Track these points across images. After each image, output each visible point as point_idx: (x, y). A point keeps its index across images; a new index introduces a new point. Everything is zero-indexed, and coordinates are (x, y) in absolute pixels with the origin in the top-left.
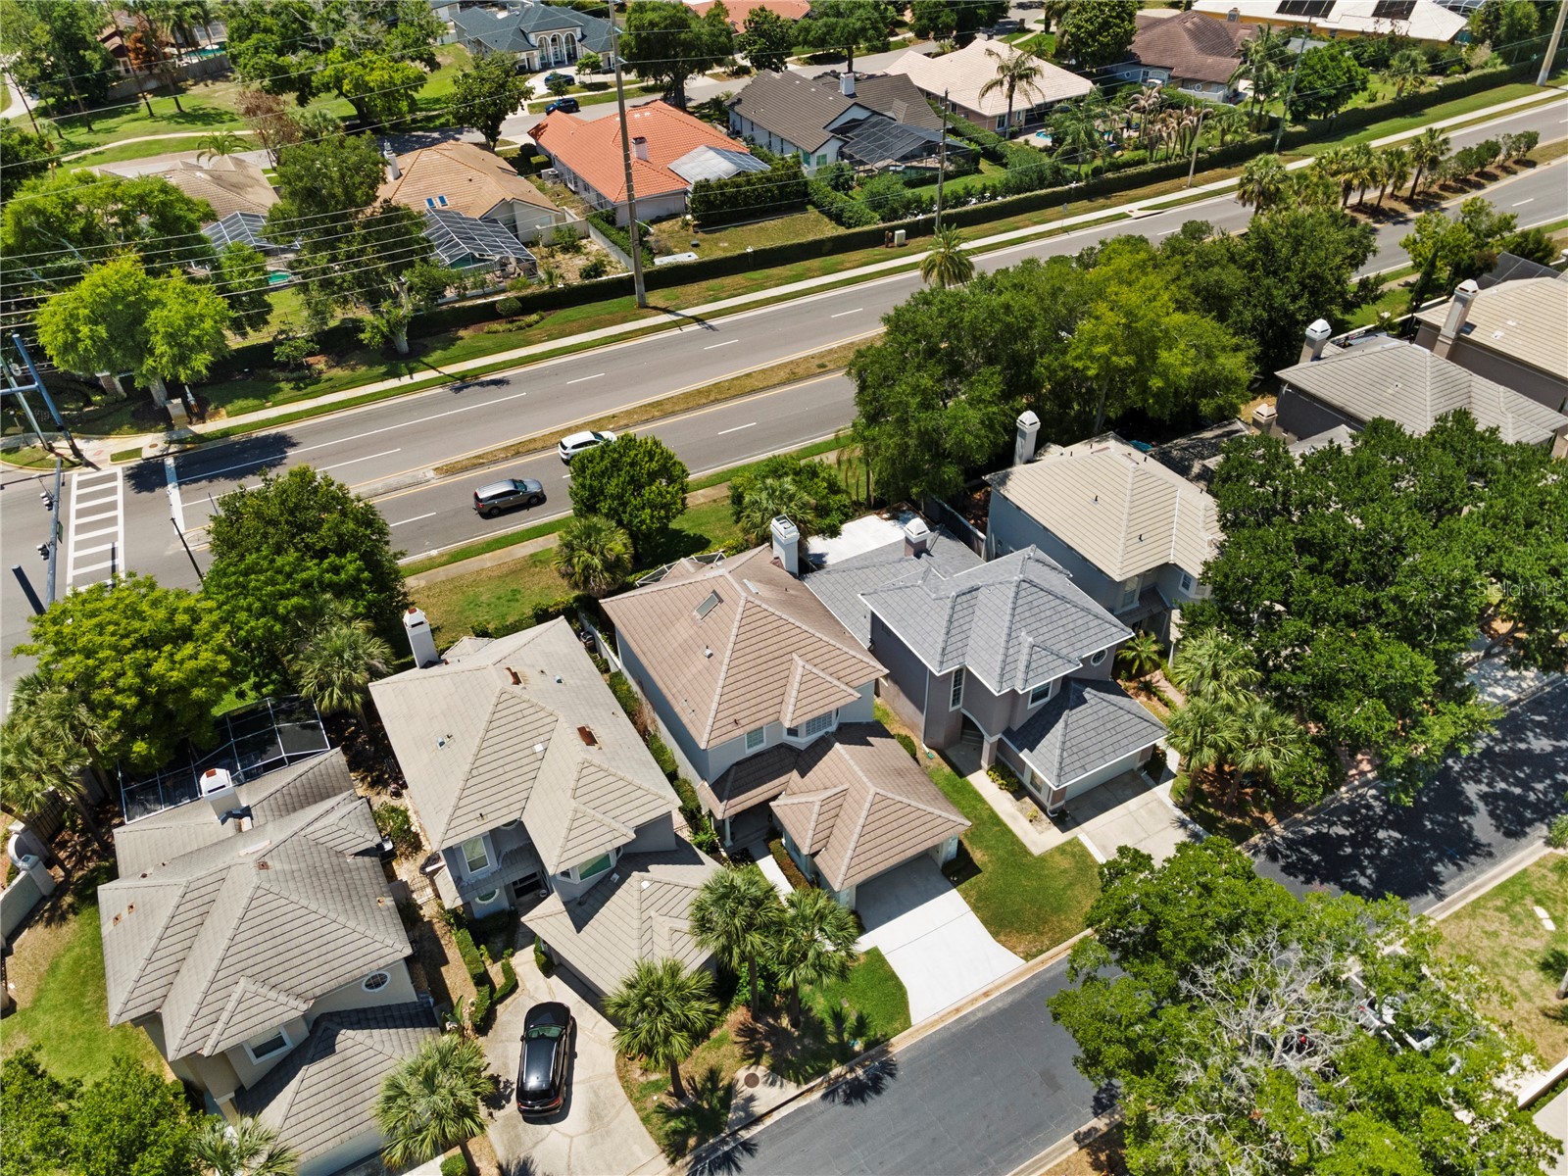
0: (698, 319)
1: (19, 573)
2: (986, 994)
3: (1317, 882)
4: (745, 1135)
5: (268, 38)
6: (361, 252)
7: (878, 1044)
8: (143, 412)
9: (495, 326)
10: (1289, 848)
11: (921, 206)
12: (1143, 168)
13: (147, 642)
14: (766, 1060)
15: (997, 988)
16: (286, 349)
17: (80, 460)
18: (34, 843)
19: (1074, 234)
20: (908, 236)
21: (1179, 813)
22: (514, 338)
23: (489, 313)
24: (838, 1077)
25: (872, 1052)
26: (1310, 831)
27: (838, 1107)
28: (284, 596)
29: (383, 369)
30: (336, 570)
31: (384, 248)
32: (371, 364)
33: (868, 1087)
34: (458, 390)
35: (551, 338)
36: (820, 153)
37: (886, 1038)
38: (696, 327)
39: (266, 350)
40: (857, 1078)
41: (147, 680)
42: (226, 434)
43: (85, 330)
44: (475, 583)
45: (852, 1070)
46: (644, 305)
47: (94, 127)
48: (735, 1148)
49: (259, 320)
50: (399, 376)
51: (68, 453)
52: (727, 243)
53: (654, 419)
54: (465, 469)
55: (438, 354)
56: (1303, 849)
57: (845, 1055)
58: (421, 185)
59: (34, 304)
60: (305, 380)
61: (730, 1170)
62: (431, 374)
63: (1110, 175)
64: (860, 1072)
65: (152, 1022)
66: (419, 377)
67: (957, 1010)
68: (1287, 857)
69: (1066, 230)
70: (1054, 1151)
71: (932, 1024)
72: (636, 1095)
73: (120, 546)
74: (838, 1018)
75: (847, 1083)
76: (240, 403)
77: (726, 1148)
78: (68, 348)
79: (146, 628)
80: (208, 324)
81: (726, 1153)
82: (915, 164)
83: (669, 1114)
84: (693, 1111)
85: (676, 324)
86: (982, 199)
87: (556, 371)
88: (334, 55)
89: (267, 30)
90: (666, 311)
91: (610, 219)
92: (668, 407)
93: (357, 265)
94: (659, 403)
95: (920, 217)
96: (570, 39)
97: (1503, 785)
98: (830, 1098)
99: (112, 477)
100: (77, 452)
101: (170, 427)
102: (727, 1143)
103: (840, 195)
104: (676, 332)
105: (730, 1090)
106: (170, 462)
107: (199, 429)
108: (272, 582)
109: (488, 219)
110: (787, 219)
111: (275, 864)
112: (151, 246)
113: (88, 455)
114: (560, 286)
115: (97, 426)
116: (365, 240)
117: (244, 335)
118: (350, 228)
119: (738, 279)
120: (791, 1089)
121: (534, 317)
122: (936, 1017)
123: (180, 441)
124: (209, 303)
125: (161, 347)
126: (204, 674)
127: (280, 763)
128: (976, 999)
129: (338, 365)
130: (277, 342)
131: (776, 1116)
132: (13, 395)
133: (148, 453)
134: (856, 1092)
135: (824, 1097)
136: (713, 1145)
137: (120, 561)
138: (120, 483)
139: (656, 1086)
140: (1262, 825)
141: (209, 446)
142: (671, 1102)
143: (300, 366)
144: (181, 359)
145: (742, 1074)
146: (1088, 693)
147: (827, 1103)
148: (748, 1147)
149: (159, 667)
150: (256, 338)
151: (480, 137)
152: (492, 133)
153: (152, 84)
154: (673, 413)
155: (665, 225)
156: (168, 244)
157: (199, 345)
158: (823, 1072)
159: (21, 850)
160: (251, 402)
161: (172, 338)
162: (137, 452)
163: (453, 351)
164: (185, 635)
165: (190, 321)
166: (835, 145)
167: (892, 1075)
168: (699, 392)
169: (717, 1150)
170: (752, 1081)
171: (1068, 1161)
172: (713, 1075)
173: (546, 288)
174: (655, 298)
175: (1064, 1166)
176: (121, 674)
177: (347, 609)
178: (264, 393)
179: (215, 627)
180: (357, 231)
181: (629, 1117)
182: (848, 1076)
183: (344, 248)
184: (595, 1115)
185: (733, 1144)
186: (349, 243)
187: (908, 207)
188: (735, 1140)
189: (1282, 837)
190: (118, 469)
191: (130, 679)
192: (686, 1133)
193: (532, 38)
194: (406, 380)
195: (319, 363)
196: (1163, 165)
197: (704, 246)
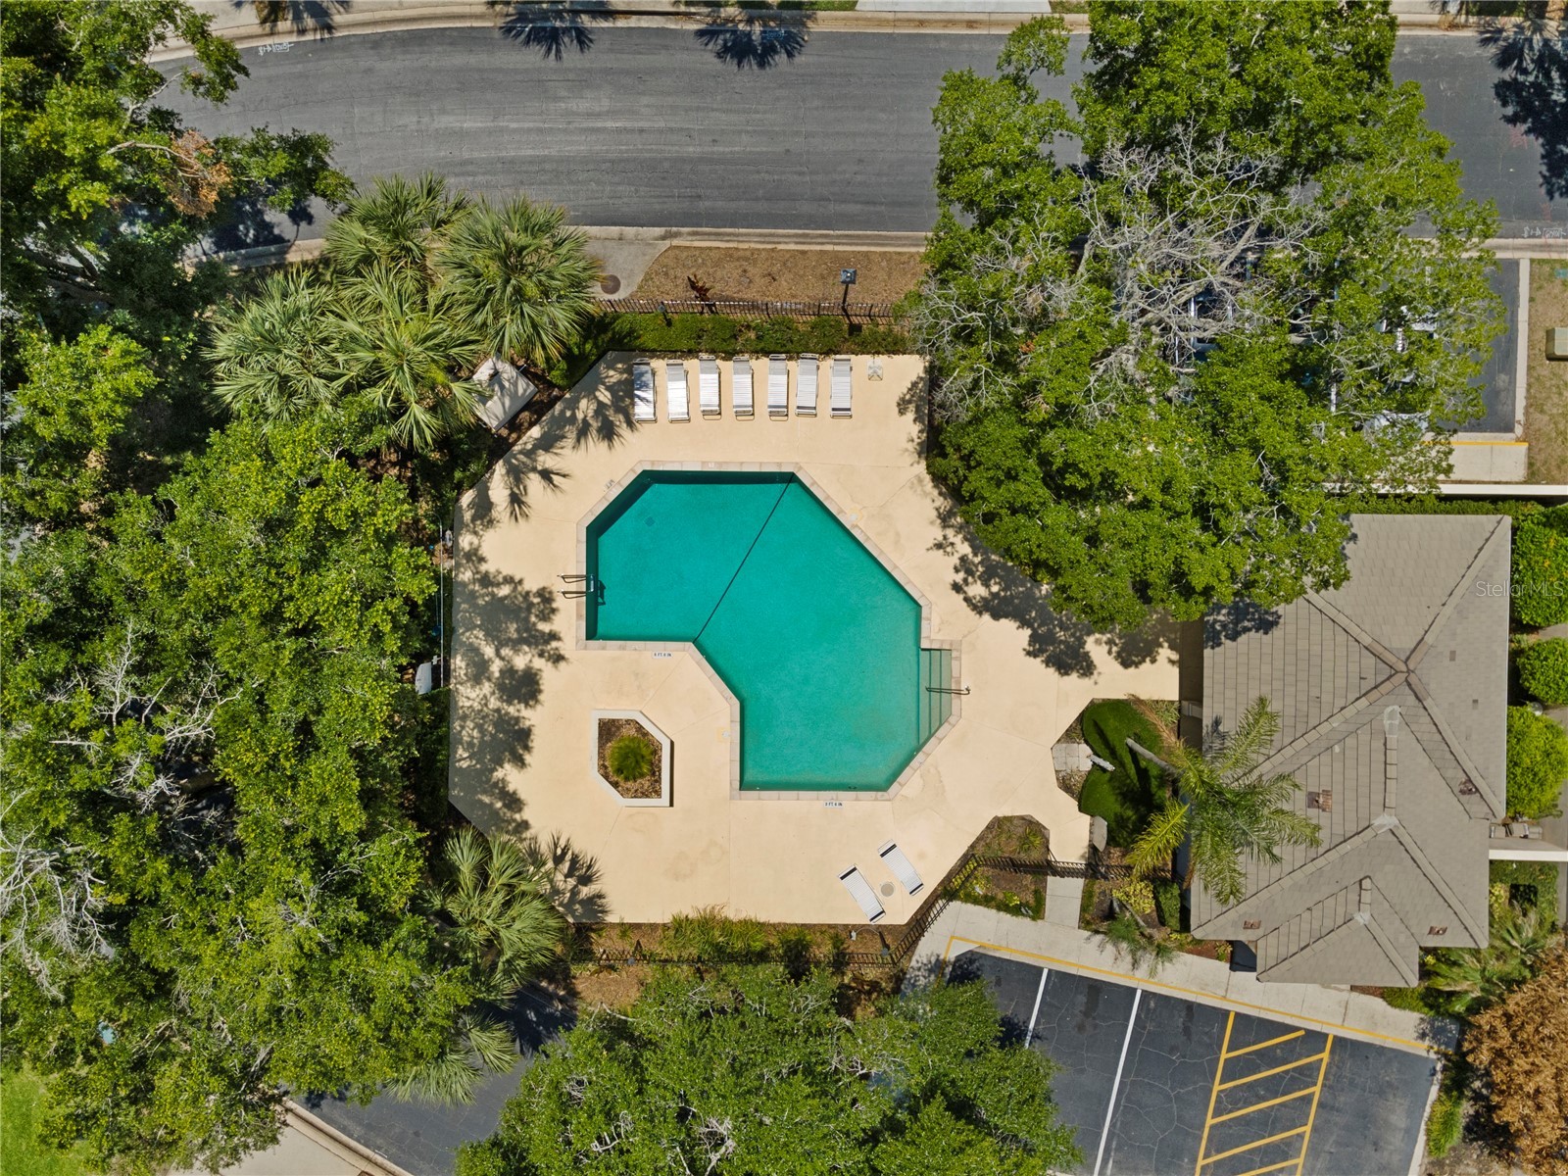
2: (970, 24)
3: (1524, 127)
4: (586, 21)
10: (1539, 62)
15: (991, 24)
24: (727, 20)
25: (786, 14)
33: (755, 54)
37: (815, 7)
40: (749, 35)
45: (750, 21)
48: (566, 30)
56: (1555, 75)
61: (549, 50)
64: (757, 28)
67: (922, 23)
68: (1525, 72)
70: (907, 238)
71: (881, 22)
75: (734, 32)
77: (558, 24)
81: (555, 30)
98: (705, 39)
102: (562, 19)
122: (891, 16)
128: (953, 23)
131: (633, 22)
135: (700, 33)
136: (546, 12)
147: (698, 43)
148: (582, 38)
167: (790, 55)
169: (547, 19)
171: (912, 255)
175: (904, 259)
182: (741, 27)
185: (568, 24)
188: (573, 21)
189: (1546, 42)
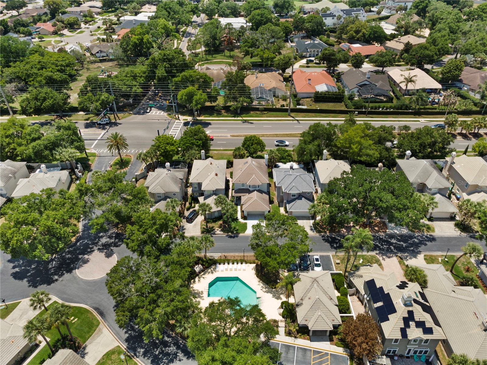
0: (297, 120)
1: (158, 131)
3: (327, 243)
4: (213, 235)
5: (248, 44)
6: (235, 93)
7: (238, 233)
8: (190, 113)
9: (258, 112)
10: (327, 237)
11: (365, 108)
12: (434, 110)
13: (168, 144)
14: (221, 229)
16: (217, 107)
17: (179, 119)
18: (146, 168)
19: (400, 122)
20: (358, 114)
21: (312, 225)
22: (260, 115)
23: (257, 109)
26: (333, 236)
27: (227, 237)
28: (188, 143)
29: (233, 115)
30: (197, 142)
31: (240, 93)
32: (232, 114)
33: (233, 237)
34: (243, 122)
35: (267, 117)
36: (352, 90)
37: (240, 233)
38: (296, 122)
39: (214, 107)
41: (166, 149)
42: (202, 120)
43: (184, 97)
44: (225, 155)
46: (289, 115)
47: (213, 56)
49: (215, 101)
50: (235, 117)
51: (177, 117)
52: (318, 106)
53: (274, 137)
54: (235, 136)
55: (244, 115)
56: (329, 238)
57: (232, 232)
58: (260, 81)
59: (179, 91)
60: (219, 114)
62: (241, 118)
63: (423, 110)
64: (233, 235)
65: (148, 188)
66: (238, 118)
68: (325, 238)
69: (399, 121)
71: (247, 234)
72: (201, 225)
73: (177, 134)
74: (235, 228)
75: (230, 235)
76: (206, 115)
78: (181, 99)
79: (168, 141)
80: (202, 100)
82: (378, 97)
83: (204, 228)
84: (208, 230)
85: (293, 120)
86: (383, 109)
87: (263, 124)
88: (259, 50)
89: (249, 43)
90: (293, 117)
91: (295, 96)
92: (278, 135)
93: (234, 95)
94: (277, 134)
95: (364, 110)
96: (318, 51)
97: (378, 244)
99: (181, 123)
100: (178, 117)
101: (194, 117)
103: (349, 101)
104: (292, 122)
105: (214, 230)
106: (191, 122)
107: (198, 118)
108: (186, 141)
109: (270, 90)
110: (335, 104)
111: (168, 175)
112: (201, 85)
113: (180, 118)
114: (274, 107)
115: (183, 114)
116: (237, 90)
117: (212, 103)
118: (234, 88)
119: (313, 114)
120: (222, 233)
121: (266, 112)
122: (249, 234)
123: (194, 120)
124: (204, 96)
125: (194, 103)
126: (173, 150)
127: (179, 168)
129: (226, 113)
130: (216, 106)
131: (218, 235)
132: (172, 105)
133: (188, 120)
134: (231, 237)
137: (176, 136)
138: (182, 124)
139: (205, 225)
140: (326, 232)
141: (198, 121)
142: (205, 228)
143: (220, 111)
144: (196, 105)
145: (217, 229)
146: (303, 199)
149: (167, 147)
150: (214, 104)
151: (281, 72)
152: (284, 71)
153: (228, 48)
154: (278, 137)
155: (308, 99)
156: (203, 85)
157: (200, 104)
158: (228, 233)
159: (145, 168)
160: (208, 116)
161: (196, 101)
162: (187, 120)
163: (248, 115)
164: (173, 145)
165: (200, 99)
166: (357, 89)
167: (237, 237)
168: (286, 134)
170: (217, 230)
172: (213, 227)
173: (271, 107)
174: (292, 114)
176: (163, 147)
177: (197, 149)
178: (211, 115)
179: (177, 145)
180: (236, 89)
181: (199, 227)
183: (232, 91)
184: (195, 225)
186: (234, 90)
187: (361, 107)
188: (211, 235)
189: (327, 235)
190: (183, 122)
191: (164, 148)
192: (205, 231)
193: (308, 50)
194: (236, 118)
195: (223, 111)
196: (441, 111)
197: (313, 105)
